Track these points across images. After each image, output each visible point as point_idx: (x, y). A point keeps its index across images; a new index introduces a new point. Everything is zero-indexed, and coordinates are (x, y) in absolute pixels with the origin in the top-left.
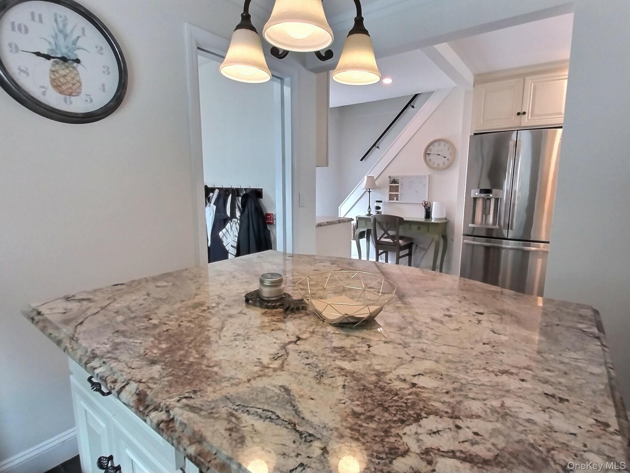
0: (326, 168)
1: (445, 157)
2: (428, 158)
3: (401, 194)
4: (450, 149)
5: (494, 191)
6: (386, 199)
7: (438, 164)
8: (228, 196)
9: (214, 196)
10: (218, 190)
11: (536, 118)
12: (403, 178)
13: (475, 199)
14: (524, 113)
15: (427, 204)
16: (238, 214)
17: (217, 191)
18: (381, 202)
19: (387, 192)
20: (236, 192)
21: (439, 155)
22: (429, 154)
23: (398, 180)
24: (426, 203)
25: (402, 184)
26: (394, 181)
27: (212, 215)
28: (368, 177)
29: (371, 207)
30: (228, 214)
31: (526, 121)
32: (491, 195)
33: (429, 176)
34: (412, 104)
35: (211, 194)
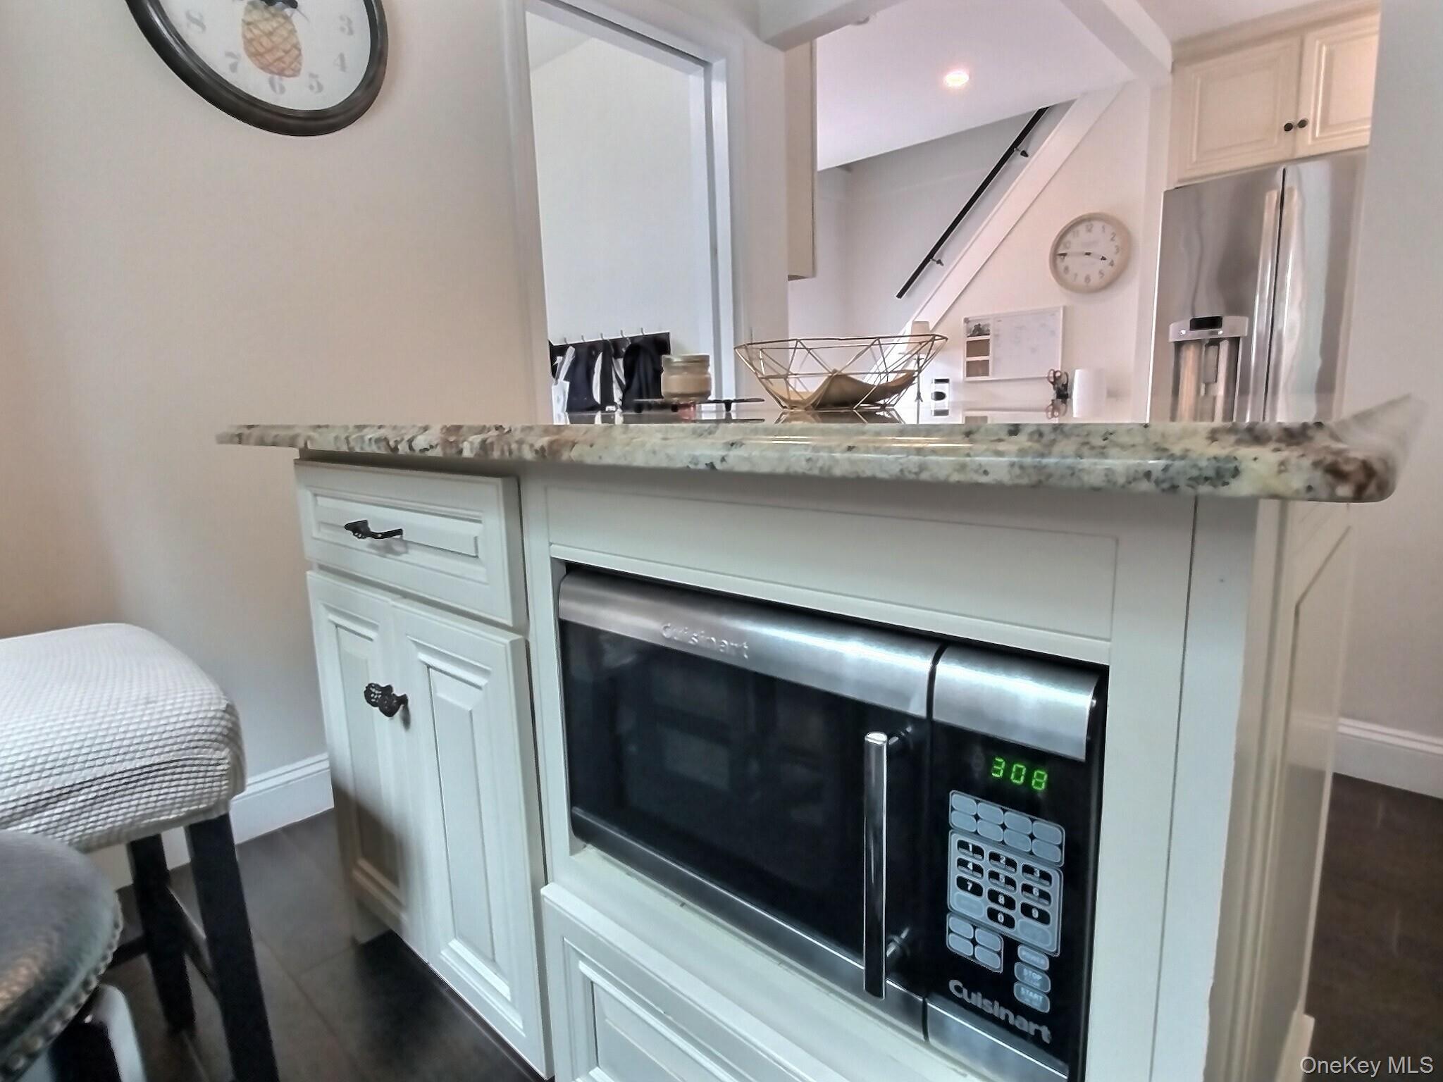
0: (814, 279)
1: (1103, 259)
2: (1061, 264)
3: (994, 358)
4: (1116, 238)
5: (1228, 321)
6: (959, 373)
7: (1088, 279)
8: (595, 358)
9: (565, 362)
10: (574, 349)
11: (1335, 133)
12: (998, 319)
13: (1179, 345)
14: (1303, 124)
15: (1060, 377)
16: (617, 395)
17: (570, 352)
18: (946, 381)
19: (961, 357)
20: (611, 348)
21: (1088, 254)
22: (1064, 255)
23: (988, 325)
24: (1058, 374)
25: (997, 336)
26: (979, 330)
27: (562, 401)
28: (914, 323)
29: (922, 396)
30: (597, 396)
31: (1310, 142)
32: (1221, 332)
33: (1065, 309)
34: (1022, 147)
35: (559, 359)
